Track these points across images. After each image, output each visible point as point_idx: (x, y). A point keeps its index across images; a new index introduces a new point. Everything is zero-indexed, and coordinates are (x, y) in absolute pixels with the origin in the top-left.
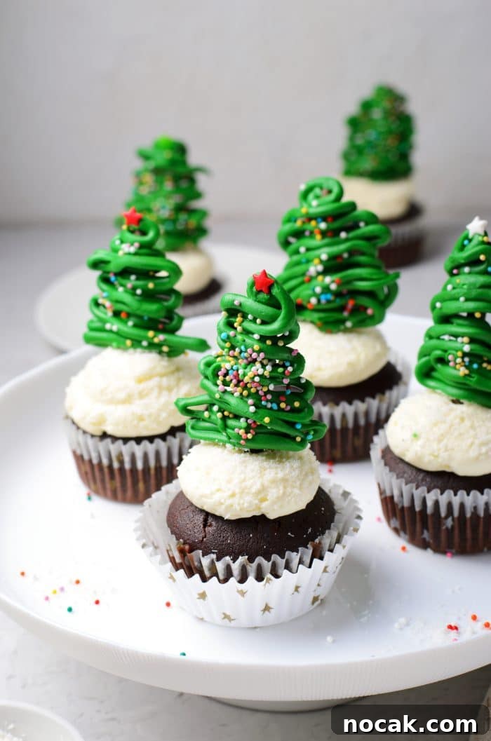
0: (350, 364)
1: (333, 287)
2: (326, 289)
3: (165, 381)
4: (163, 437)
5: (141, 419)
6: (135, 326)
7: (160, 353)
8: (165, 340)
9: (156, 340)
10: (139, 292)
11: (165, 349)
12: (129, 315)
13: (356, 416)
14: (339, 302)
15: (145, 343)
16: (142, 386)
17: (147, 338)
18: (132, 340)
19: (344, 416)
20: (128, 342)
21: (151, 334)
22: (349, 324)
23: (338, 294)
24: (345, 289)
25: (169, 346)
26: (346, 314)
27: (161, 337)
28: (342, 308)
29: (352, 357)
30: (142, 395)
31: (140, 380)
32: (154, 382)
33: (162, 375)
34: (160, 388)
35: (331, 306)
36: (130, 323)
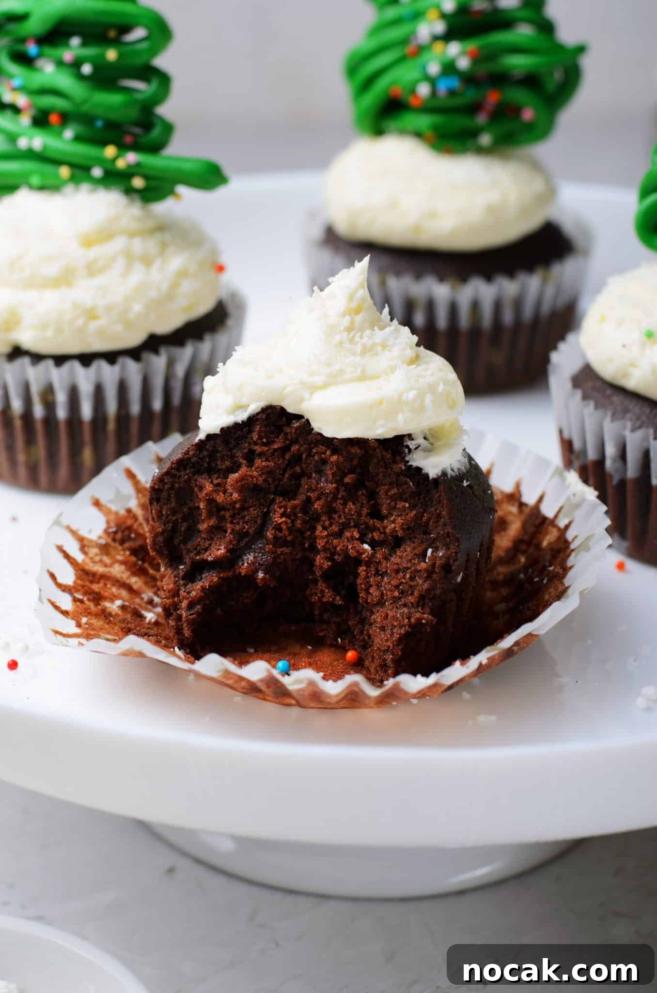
0: (491, 210)
1: (464, 63)
2: (449, 68)
3: (137, 245)
4: (135, 353)
5: (91, 314)
6: (78, 138)
7: (129, 191)
8: (138, 165)
9: (121, 164)
10: (87, 69)
11: (138, 183)
12: (65, 118)
13: (498, 306)
14: (471, 95)
15: (97, 172)
16: (93, 253)
17: (101, 162)
18: (72, 166)
19: (475, 306)
20: (64, 172)
21: (110, 151)
22: (485, 139)
23: (469, 79)
24: (484, 69)
25: (146, 177)
26: (481, 119)
27: (132, 157)
28: (474, 108)
29: (493, 196)
30: (92, 270)
31: (88, 242)
32: (118, 244)
33: (132, 235)
34: (130, 258)
35: (458, 101)
36: (69, 133)
